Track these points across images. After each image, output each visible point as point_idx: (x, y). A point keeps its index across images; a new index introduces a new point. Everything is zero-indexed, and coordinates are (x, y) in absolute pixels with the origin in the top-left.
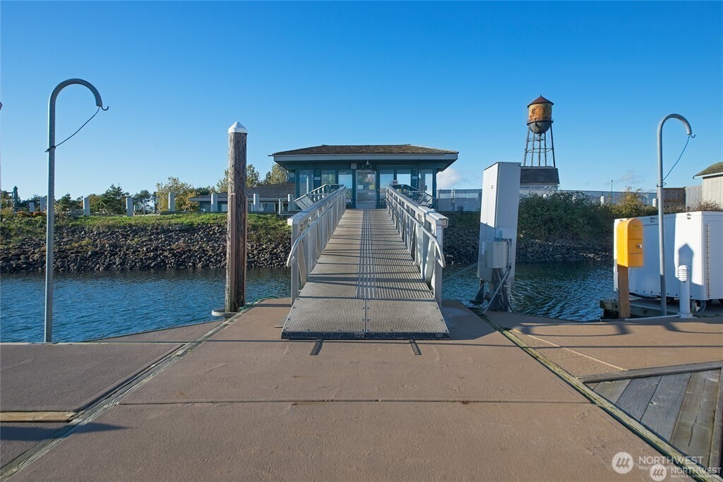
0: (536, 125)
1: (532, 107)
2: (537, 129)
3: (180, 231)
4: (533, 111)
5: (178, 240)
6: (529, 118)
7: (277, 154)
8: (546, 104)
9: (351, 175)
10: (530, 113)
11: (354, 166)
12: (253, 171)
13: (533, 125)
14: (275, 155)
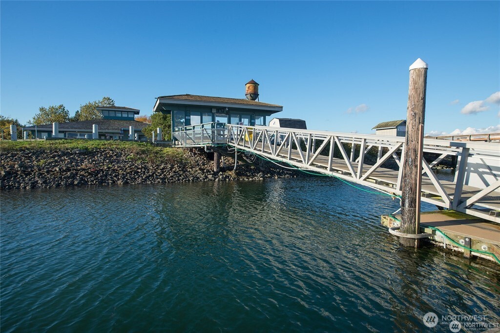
0: (251, 96)
1: (248, 85)
2: (251, 98)
3: (80, 154)
4: (249, 87)
5: (82, 161)
6: (247, 92)
7: (162, 97)
8: (255, 85)
9: (211, 117)
10: (247, 89)
11: (214, 111)
12: (64, 110)
13: (249, 96)
14: (161, 98)
